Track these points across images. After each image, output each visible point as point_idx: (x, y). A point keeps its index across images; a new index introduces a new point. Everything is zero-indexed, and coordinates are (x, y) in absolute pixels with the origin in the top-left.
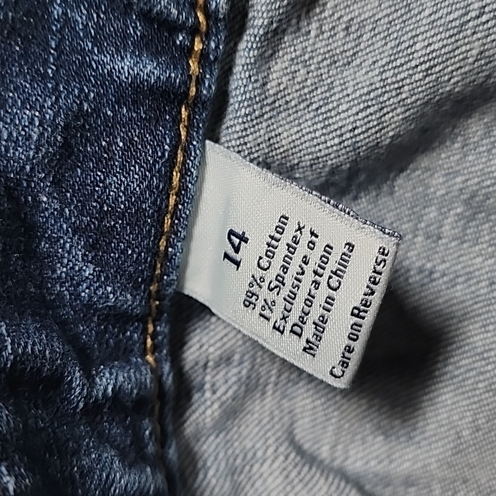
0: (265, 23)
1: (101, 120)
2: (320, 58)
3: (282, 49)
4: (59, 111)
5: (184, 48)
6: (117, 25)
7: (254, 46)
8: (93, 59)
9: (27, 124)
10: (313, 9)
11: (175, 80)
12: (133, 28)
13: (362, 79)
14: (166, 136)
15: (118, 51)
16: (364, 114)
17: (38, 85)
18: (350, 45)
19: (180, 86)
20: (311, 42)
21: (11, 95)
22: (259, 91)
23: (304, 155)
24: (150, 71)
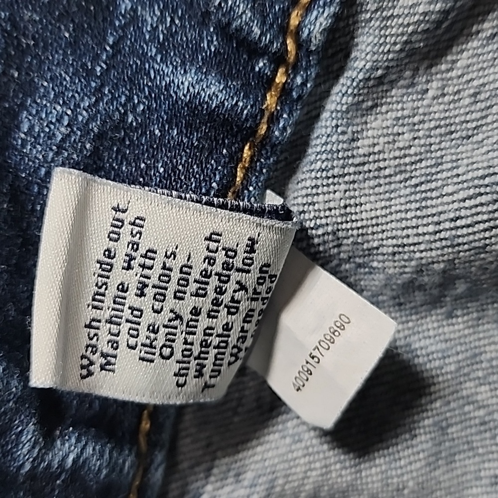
0: (367, 67)
1: (146, 138)
2: (433, 124)
3: (386, 103)
4: (96, 115)
5: (263, 76)
6: (192, 36)
7: (350, 91)
8: (153, 67)
9: (54, 120)
10: (437, 64)
11: (242, 110)
12: (208, 41)
13: (479, 158)
14: (217, 172)
15: (183, 63)
16: (473, 202)
17: (80, 80)
18: (474, 116)
19: (246, 120)
20: (425, 102)
21: (45, 84)
22: (345, 146)
23: (387, 238)
24: (214, 93)
